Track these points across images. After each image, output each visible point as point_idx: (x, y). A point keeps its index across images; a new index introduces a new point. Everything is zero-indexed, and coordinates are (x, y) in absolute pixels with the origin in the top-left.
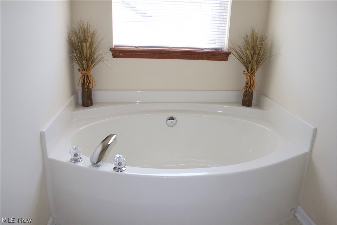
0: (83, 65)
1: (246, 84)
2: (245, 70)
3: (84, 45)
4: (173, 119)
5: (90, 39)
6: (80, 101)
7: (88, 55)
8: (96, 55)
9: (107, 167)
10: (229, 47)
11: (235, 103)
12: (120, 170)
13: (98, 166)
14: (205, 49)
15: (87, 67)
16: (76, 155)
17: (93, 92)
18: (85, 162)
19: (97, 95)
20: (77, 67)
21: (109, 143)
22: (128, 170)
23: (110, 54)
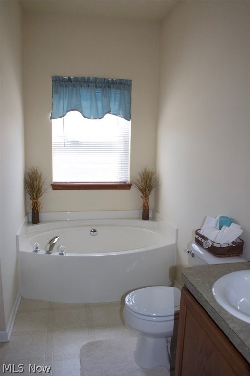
0: (33, 196)
1: (144, 205)
2: (142, 195)
3: (35, 182)
4: (95, 231)
5: (38, 179)
6: (31, 220)
7: (37, 189)
8: (42, 188)
9: (55, 253)
10: (131, 181)
11: (138, 219)
12: (62, 254)
13: (50, 253)
14: (115, 182)
15: (36, 197)
16: (37, 248)
17: (39, 214)
18: (42, 252)
19: (42, 216)
20: (29, 197)
21: (54, 243)
22: (67, 255)
23: (51, 188)
